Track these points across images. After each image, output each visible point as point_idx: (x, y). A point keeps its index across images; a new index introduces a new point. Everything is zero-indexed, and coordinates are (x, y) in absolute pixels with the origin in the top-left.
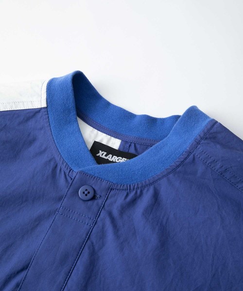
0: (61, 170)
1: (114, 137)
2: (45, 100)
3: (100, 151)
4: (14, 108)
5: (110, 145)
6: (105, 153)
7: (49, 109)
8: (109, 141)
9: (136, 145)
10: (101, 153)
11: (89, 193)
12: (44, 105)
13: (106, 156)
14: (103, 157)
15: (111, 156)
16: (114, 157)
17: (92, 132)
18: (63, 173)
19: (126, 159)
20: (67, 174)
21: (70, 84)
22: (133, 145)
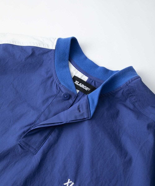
0: (55, 82)
1: (85, 75)
2: (55, 46)
3: (76, 81)
4: (38, 46)
5: (82, 79)
6: (78, 82)
7: (56, 51)
8: (82, 76)
9: (96, 82)
10: (76, 82)
11: (67, 97)
12: (54, 48)
13: (78, 84)
14: (77, 84)
15: (81, 84)
16: (83, 85)
17: (74, 70)
18: (56, 84)
19: (88, 88)
20: (58, 85)
21: (70, 41)
22: (94, 81)
